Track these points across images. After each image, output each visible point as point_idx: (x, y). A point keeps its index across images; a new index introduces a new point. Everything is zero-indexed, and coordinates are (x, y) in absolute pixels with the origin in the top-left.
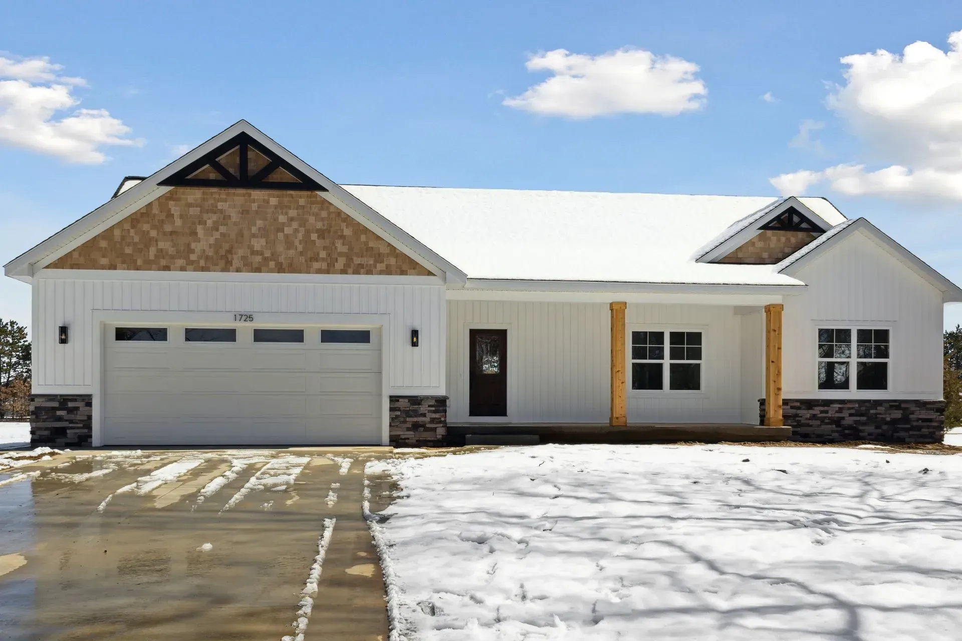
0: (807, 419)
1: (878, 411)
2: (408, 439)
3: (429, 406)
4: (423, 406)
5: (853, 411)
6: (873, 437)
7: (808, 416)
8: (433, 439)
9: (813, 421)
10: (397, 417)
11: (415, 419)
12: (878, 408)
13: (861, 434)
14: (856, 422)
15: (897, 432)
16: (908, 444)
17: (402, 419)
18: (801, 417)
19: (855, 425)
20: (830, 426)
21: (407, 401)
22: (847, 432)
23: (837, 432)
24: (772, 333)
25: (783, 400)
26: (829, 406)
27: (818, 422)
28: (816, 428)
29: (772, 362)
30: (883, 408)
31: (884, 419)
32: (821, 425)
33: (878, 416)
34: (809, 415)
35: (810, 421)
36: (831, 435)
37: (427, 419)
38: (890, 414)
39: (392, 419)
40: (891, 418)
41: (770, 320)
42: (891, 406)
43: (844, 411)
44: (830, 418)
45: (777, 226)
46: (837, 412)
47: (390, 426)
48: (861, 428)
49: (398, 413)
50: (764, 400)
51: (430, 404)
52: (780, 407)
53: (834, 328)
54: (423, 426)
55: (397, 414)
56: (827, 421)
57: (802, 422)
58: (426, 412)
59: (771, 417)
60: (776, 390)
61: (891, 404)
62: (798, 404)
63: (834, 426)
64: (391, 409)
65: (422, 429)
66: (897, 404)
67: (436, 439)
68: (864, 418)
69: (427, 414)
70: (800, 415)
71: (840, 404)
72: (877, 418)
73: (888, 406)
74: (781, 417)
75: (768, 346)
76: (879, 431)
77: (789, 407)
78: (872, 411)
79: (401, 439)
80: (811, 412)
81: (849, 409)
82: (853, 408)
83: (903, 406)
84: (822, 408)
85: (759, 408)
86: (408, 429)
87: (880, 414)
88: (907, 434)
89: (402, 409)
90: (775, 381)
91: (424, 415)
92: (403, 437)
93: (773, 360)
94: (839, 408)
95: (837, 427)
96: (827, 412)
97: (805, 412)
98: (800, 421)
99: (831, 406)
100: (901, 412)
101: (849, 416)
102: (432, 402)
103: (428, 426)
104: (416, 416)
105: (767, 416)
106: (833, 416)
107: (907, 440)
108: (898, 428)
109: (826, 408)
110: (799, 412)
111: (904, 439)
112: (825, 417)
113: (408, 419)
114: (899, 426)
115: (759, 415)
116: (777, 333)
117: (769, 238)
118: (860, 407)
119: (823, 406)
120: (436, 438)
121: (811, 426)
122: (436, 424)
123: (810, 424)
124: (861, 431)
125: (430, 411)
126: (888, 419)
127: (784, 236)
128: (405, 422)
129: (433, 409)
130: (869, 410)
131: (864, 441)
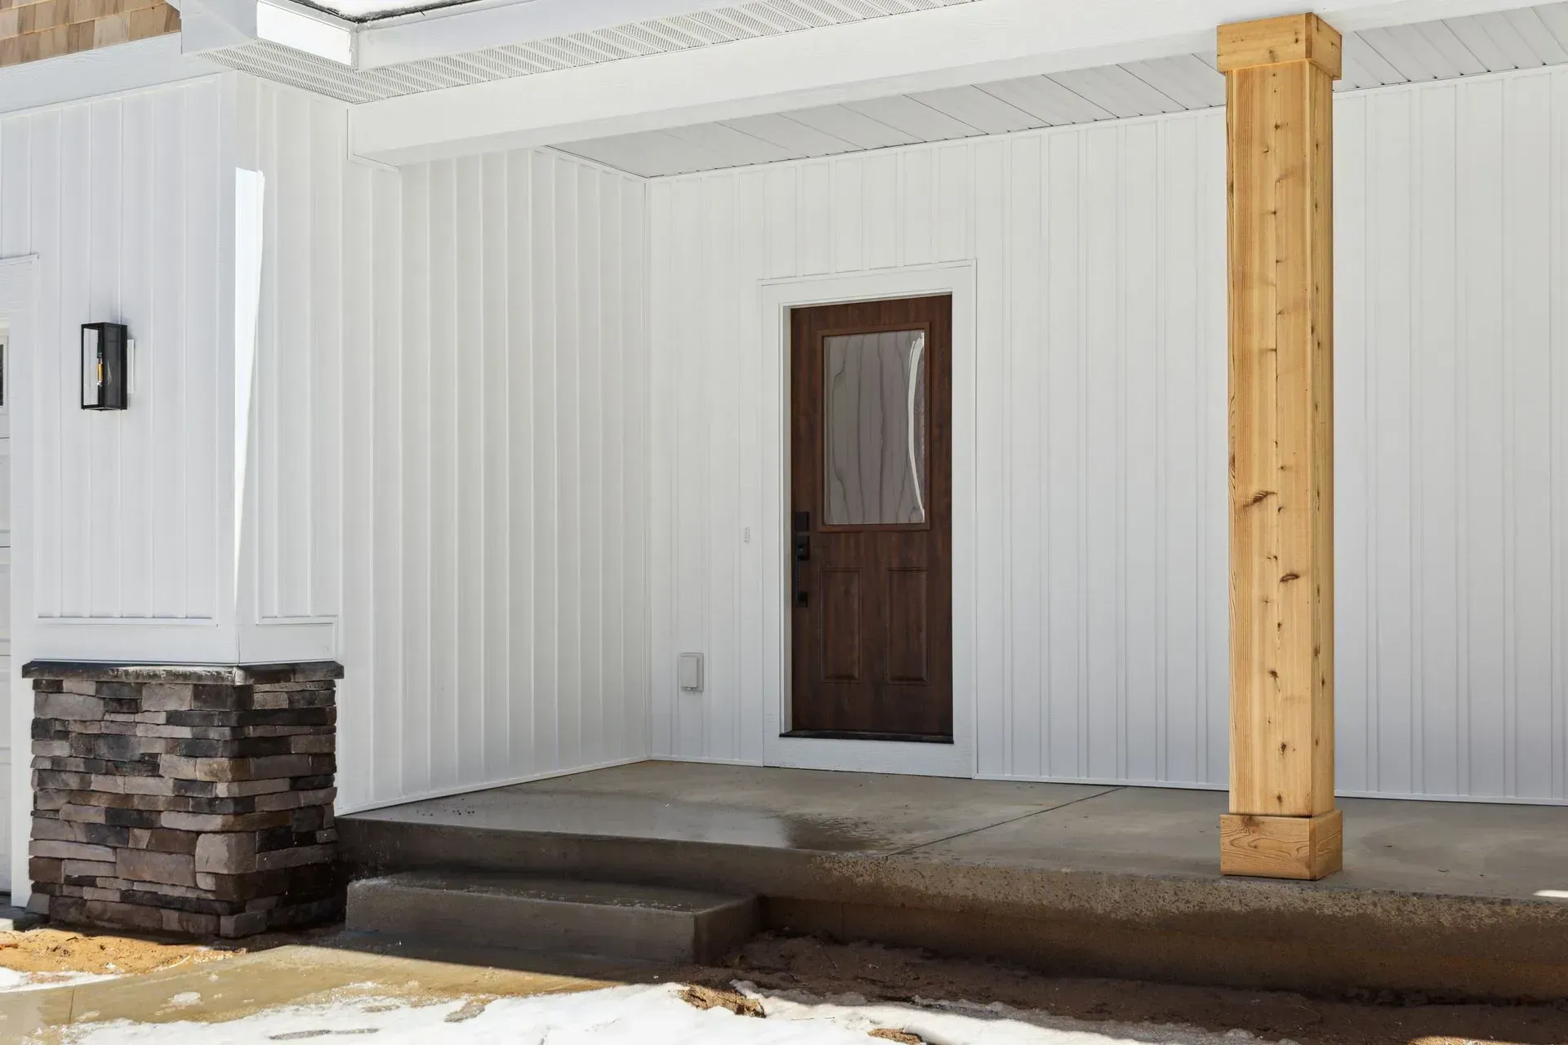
2: (90, 881)
3: (174, 718)
4: (147, 717)
8: (178, 892)
10: (58, 766)
11: (121, 784)
17: (74, 782)
21: (92, 692)
37: (160, 788)
39: (43, 778)
47: (35, 813)
49: (61, 749)
51: (172, 706)
54: (146, 819)
55: (57, 753)
58: (158, 748)
64: (41, 730)
65: (143, 836)
67: (191, 895)
69: (165, 760)
79: (70, 881)
86: (94, 834)
89: (75, 728)
91: (150, 765)
92: (74, 870)
102: (182, 701)
103: (169, 820)
104: (115, 768)
113: (98, 782)
120: (196, 887)
122: (196, 812)
125: (174, 745)
128: (82, 794)
129: (185, 733)
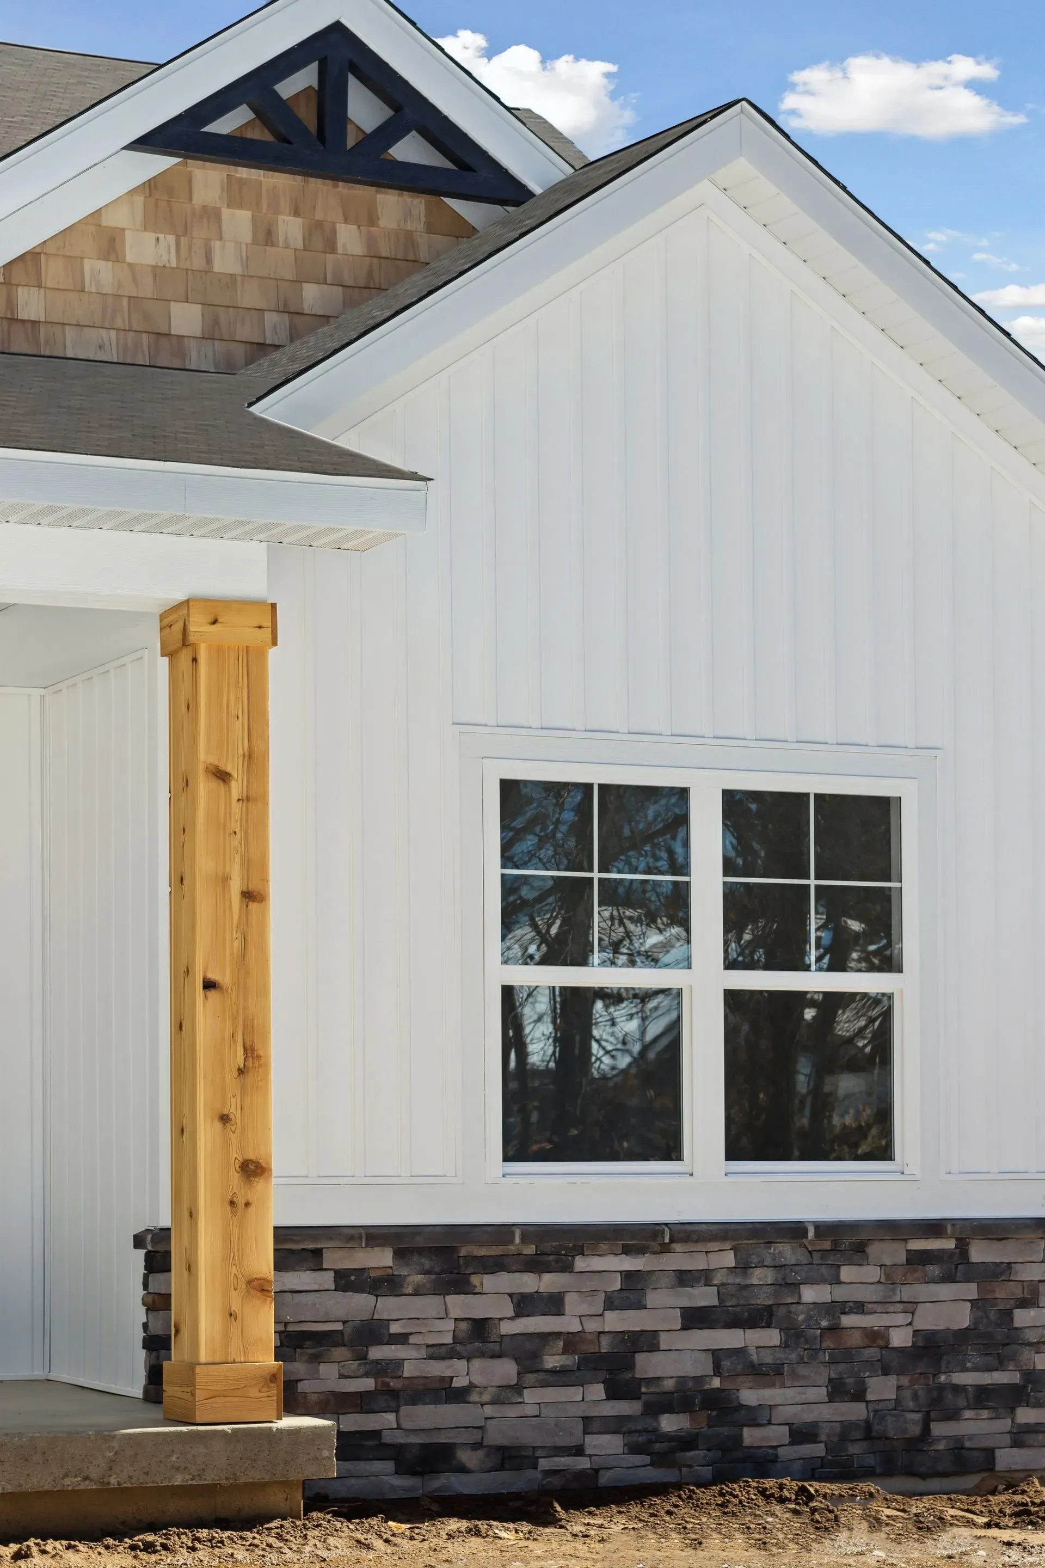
0: (437, 1353)
1: (841, 1293)
5: (704, 1297)
6: (818, 1450)
7: (444, 1333)
9: (477, 1363)
12: (847, 1273)
13: (750, 1436)
14: (717, 1356)
15: (953, 1415)
16: (1011, 1486)
18: (402, 1339)
19: (716, 1383)
20: (574, 1393)
22: (669, 1423)
23: (615, 1425)
24: (204, 787)
25: (282, 1234)
26: (567, 1268)
27: (506, 1370)
28: (488, 1410)
29: (209, 985)
30: (872, 1273)
31: (876, 1337)
32: (518, 1388)
33: (847, 1321)
34: (450, 1325)
35: (459, 1366)
36: (579, 1451)
38: (910, 1307)
40: (916, 1332)
41: (191, 707)
42: (918, 1259)
43: (652, 1298)
44: (571, 1342)
45: (250, 135)
46: (611, 1303)
48: (749, 1396)
50: (163, 1235)
52: (258, 1287)
53: (597, 775)
56: (552, 1361)
57: (408, 1370)
59: (203, 1358)
60: (235, 1177)
61: (917, 1245)
62: (382, 1259)
63: (597, 1391)
66: (949, 1244)
68: (772, 1337)
70: (395, 1328)
71: (627, 1251)
72: (835, 1329)
73: (902, 1258)
74: (267, 1360)
75: (179, 880)
76: (856, 1412)
77: (327, 1280)
78: (809, 1294)
80: (459, 1305)
81: (684, 1278)
82: (705, 1277)
83: (979, 1253)
84: (529, 1283)
85: (141, 1292)
87: (860, 1308)
88: (1005, 1424)
90: (225, 1119)
93: (212, 976)
94: (628, 1276)
95: (613, 1394)
96: (554, 1304)
97: (429, 1305)
98: (399, 1363)
99: (580, 1263)
100: (971, 1290)
101: (685, 1328)
105: (178, 1353)
106: (592, 1326)
107: (1007, 1458)
108: (958, 1389)
109: (548, 1282)
110: (387, 1307)
111: (990, 1453)
112: (546, 1338)
114: (962, 1378)
115: (140, 1334)
116: (236, 788)
117: (211, 215)
118: (743, 1267)
119: (535, 1265)
121: (459, 1396)
123: (457, 1383)
124: (755, 1417)
126: (900, 1339)
127: (296, 213)
130: (794, 1287)
131: (769, 1483)
